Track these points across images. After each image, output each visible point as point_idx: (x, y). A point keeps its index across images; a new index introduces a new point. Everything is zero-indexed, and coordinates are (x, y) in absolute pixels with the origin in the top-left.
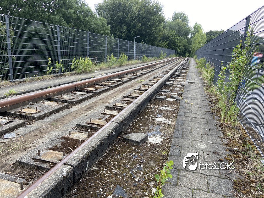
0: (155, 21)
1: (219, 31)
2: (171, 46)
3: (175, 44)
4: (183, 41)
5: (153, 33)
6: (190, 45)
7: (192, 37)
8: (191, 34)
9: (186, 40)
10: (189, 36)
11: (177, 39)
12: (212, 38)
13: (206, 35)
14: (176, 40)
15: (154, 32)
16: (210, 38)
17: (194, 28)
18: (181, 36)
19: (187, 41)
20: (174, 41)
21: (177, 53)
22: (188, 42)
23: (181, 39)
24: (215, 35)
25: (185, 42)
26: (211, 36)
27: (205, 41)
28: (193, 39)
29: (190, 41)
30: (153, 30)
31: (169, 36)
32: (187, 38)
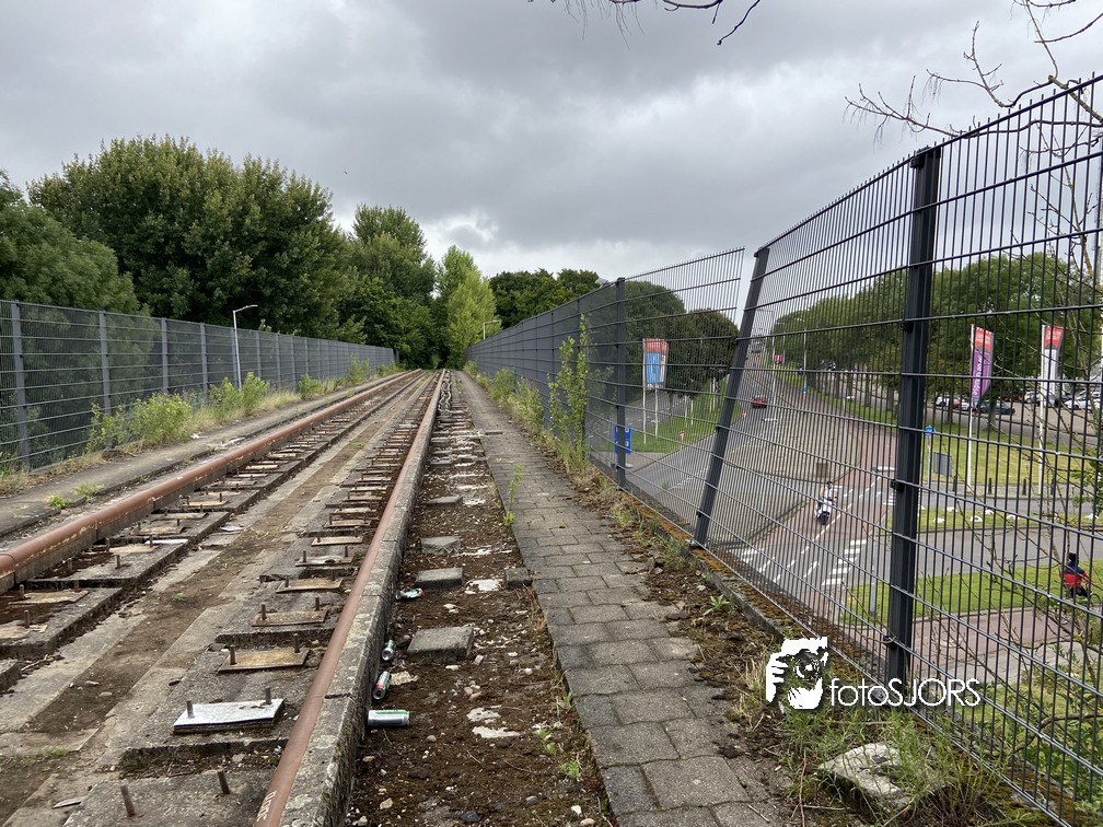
0: (307, 250)
1: (532, 272)
2: (374, 332)
3: (388, 327)
4: (416, 313)
5: (303, 290)
6: (445, 325)
7: (444, 298)
8: (441, 288)
9: (426, 310)
10: (435, 294)
11: (394, 307)
12: (513, 298)
13: (491, 290)
14: (392, 313)
15: (307, 287)
16: (508, 298)
17: (447, 266)
18: (406, 296)
19: (428, 310)
20: (384, 314)
21: (401, 358)
22: (434, 315)
23: (406, 304)
24: (521, 288)
25: (424, 316)
26: (507, 290)
27: (493, 309)
28: (450, 304)
29: (440, 313)
30: (305, 278)
31: (363, 298)
32: (427, 301)
